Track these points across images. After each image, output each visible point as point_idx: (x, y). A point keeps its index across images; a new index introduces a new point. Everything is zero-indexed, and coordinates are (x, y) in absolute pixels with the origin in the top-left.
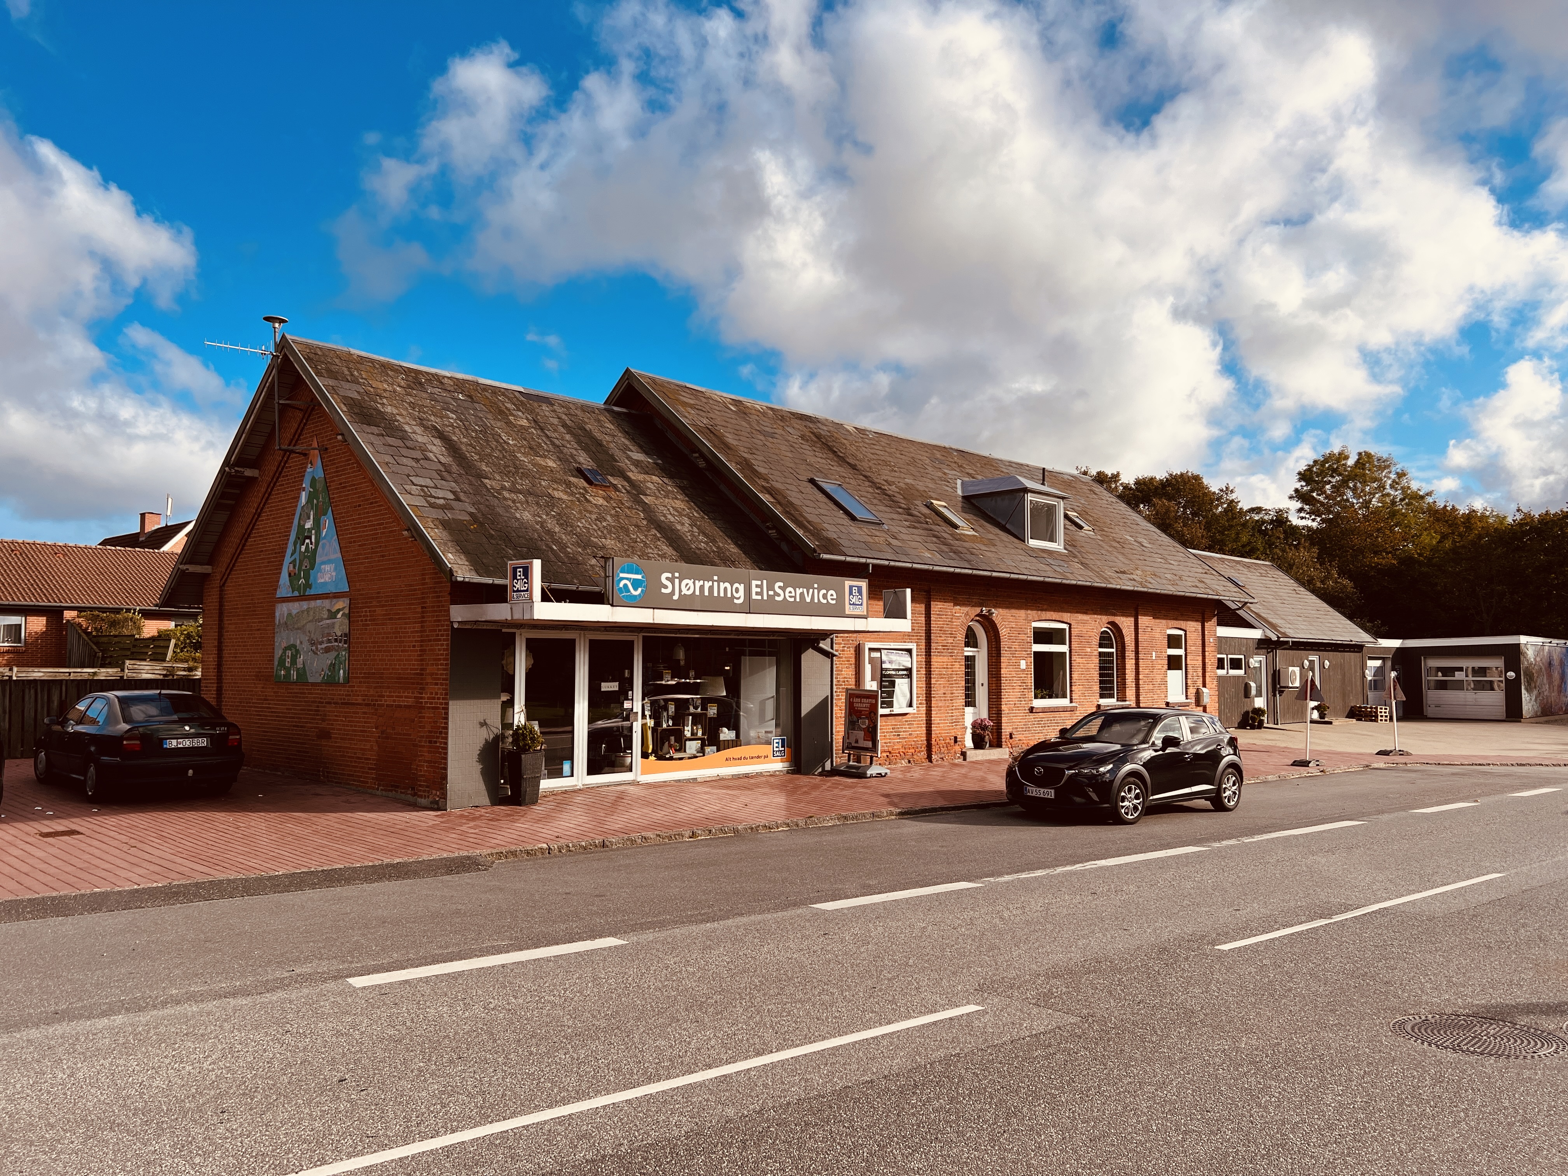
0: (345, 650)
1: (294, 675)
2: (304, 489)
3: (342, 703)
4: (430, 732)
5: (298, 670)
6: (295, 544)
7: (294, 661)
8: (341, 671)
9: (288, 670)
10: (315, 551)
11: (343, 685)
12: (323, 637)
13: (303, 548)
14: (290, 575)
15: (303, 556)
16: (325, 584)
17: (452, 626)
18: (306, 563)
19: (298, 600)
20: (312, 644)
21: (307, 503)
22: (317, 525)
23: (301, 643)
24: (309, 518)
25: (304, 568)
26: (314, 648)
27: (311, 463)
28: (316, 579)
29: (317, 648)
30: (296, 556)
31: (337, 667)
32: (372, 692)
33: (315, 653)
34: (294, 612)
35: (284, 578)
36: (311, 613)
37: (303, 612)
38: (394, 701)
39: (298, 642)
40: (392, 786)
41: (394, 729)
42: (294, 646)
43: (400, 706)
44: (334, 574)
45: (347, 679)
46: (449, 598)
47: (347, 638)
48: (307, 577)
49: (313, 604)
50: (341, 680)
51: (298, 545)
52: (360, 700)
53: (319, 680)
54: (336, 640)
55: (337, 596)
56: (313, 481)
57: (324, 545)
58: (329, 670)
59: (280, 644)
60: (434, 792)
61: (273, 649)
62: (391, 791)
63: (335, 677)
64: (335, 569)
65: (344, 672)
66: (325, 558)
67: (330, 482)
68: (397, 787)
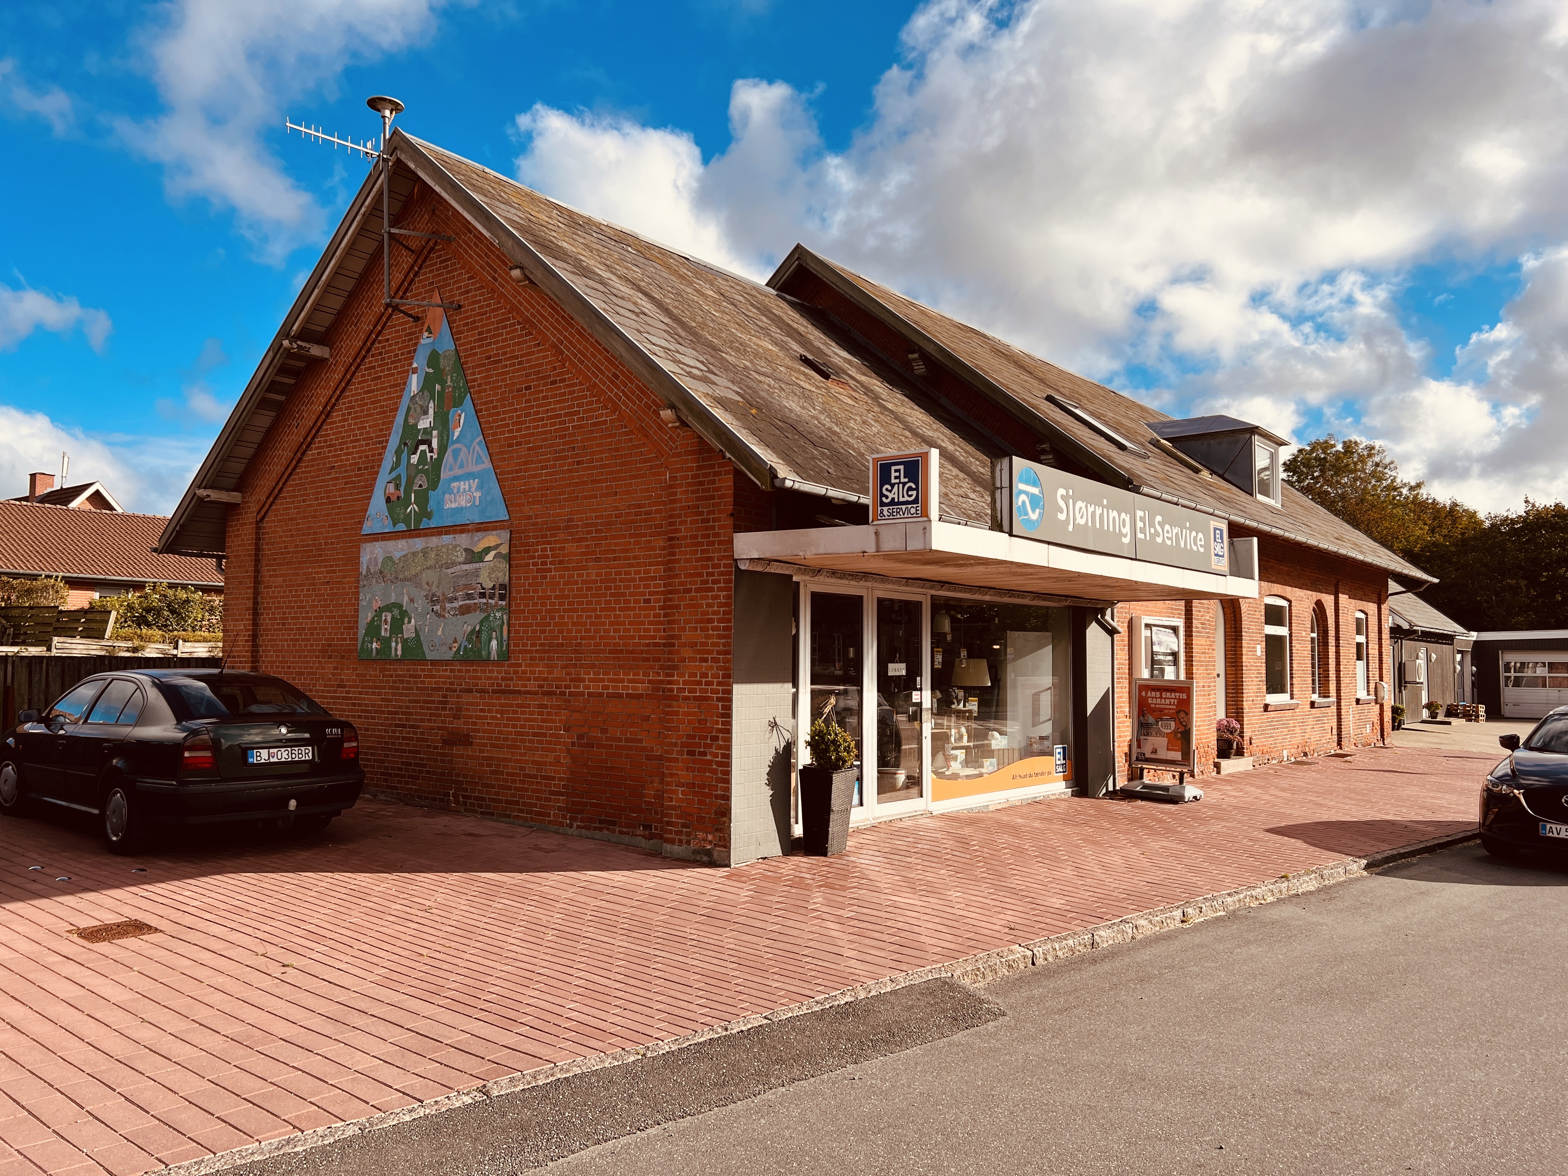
0: (502, 609)
1: (397, 649)
2: (415, 371)
3: (494, 692)
4: (689, 737)
5: (405, 642)
6: (398, 453)
7: (397, 626)
8: (494, 643)
9: (386, 642)
10: (437, 464)
11: (498, 663)
12: (455, 590)
13: (415, 459)
14: (388, 500)
15: (414, 471)
16: (459, 510)
17: (737, 567)
18: (421, 481)
19: (403, 537)
20: (433, 603)
21: (422, 390)
22: (443, 422)
23: (412, 600)
24: (426, 413)
25: (416, 488)
26: (437, 608)
27: (429, 331)
28: (440, 503)
29: (443, 608)
30: (402, 470)
31: (484, 636)
32: (556, 673)
33: (438, 615)
34: (397, 555)
35: (377, 504)
36: (432, 555)
37: (414, 554)
38: (605, 687)
39: (406, 599)
40: (601, 821)
41: (605, 731)
42: (399, 606)
43: (620, 696)
44: (477, 494)
45: (505, 655)
46: (730, 522)
47: (504, 591)
48: (423, 499)
49: (434, 541)
50: (494, 655)
51: (404, 456)
52: (532, 685)
53: (449, 655)
54: (482, 595)
55: (483, 527)
56: (434, 359)
57: (456, 453)
58: (469, 640)
59: (370, 602)
60: (700, 835)
61: (357, 611)
62: (600, 829)
63: (479, 651)
64: (480, 487)
65: (500, 644)
66: (458, 472)
67: (466, 357)
68: (614, 823)
